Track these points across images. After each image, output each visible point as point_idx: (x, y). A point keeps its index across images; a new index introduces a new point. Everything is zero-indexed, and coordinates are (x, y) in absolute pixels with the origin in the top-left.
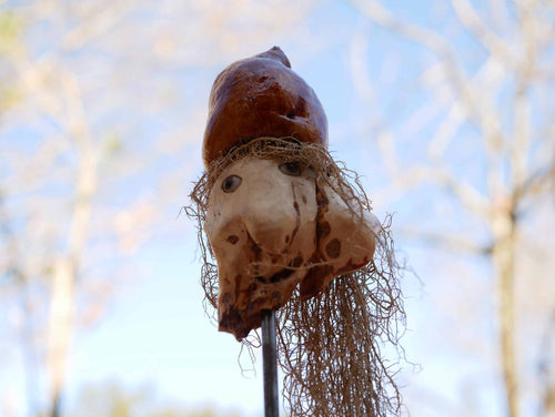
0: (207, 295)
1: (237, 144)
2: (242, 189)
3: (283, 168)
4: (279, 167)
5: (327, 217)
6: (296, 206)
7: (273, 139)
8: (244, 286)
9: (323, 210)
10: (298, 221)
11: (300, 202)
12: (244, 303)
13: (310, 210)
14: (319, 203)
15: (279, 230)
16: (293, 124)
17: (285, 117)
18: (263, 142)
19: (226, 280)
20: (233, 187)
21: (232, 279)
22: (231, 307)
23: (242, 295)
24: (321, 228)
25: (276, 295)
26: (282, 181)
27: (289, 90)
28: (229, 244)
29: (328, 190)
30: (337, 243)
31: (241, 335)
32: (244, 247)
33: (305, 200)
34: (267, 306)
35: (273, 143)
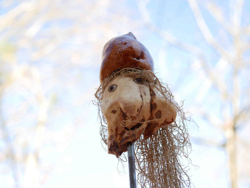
0: (103, 139)
1: (115, 71)
2: (118, 90)
3: (135, 81)
4: (134, 80)
5: (155, 101)
6: (141, 96)
7: (130, 68)
8: (119, 132)
9: (153, 98)
10: (143, 103)
11: (143, 95)
12: (119, 140)
13: (147, 98)
14: (151, 95)
15: (135, 106)
16: (139, 62)
17: (135, 59)
18: (126, 70)
19: (111, 130)
20: (113, 90)
21: (114, 129)
22: (114, 142)
23: (119, 136)
24: (153, 106)
25: (134, 135)
26: (135, 86)
27: (136, 48)
28: (113, 114)
29: (155, 90)
30: (160, 112)
31: (118, 154)
32: (119, 115)
33: (145, 94)
34: (130, 140)
35: (131, 70)
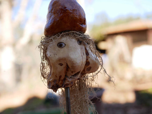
1: (64, 32)
4: (77, 42)
5: (89, 60)
7: (77, 32)
8: (62, 79)
9: (88, 57)
10: (83, 61)
11: (83, 55)
12: (61, 84)
13: (85, 58)
17: (81, 25)
20: (62, 47)
21: (58, 76)
22: (56, 84)
24: (87, 63)
28: (59, 66)
30: (90, 68)
32: (64, 67)
